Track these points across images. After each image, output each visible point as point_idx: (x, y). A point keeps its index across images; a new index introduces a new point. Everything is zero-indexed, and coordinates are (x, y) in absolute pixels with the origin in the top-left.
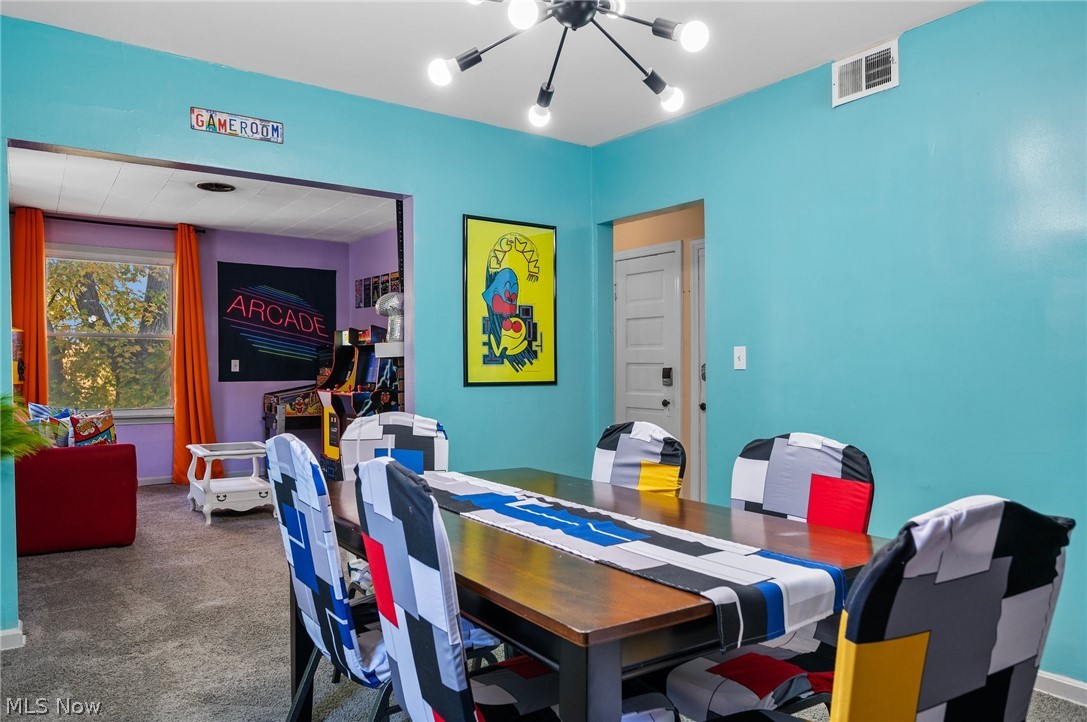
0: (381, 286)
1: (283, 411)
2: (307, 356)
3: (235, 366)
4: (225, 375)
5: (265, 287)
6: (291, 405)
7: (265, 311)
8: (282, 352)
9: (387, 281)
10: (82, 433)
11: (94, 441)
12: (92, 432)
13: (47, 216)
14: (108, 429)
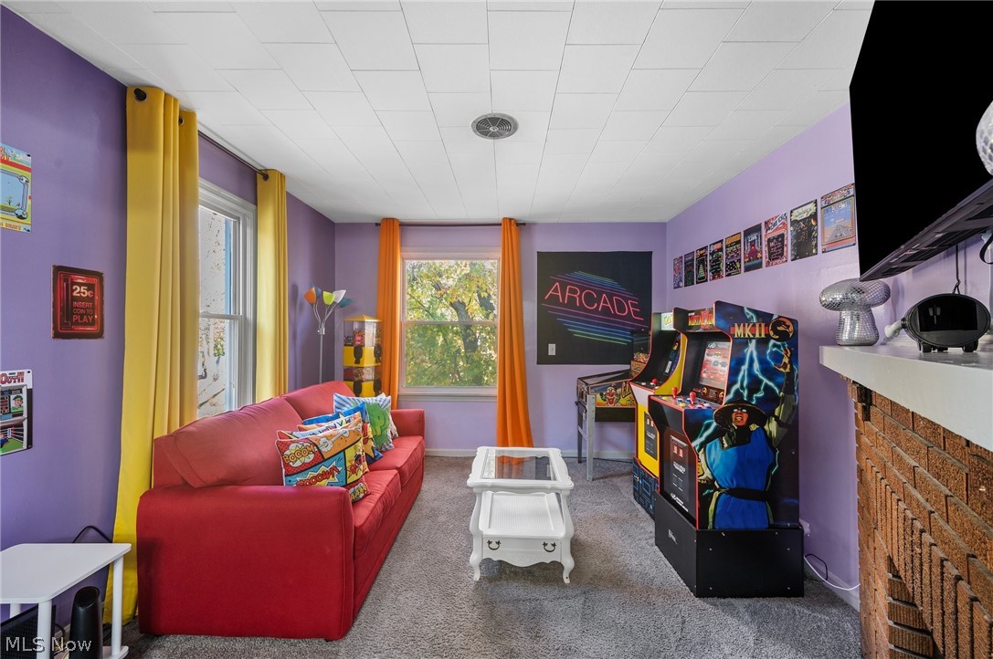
0: (709, 258)
1: (594, 400)
2: (621, 340)
3: (552, 350)
4: (543, 359)
5: (581, 273)
6: (601, 395)
7: (580, 297)
8: (597, 335)
9: (721, 250)
10: (291, 464)
11: (310, 474)
12: (307, 460)
13: (404, 225)
14: (344, 450)
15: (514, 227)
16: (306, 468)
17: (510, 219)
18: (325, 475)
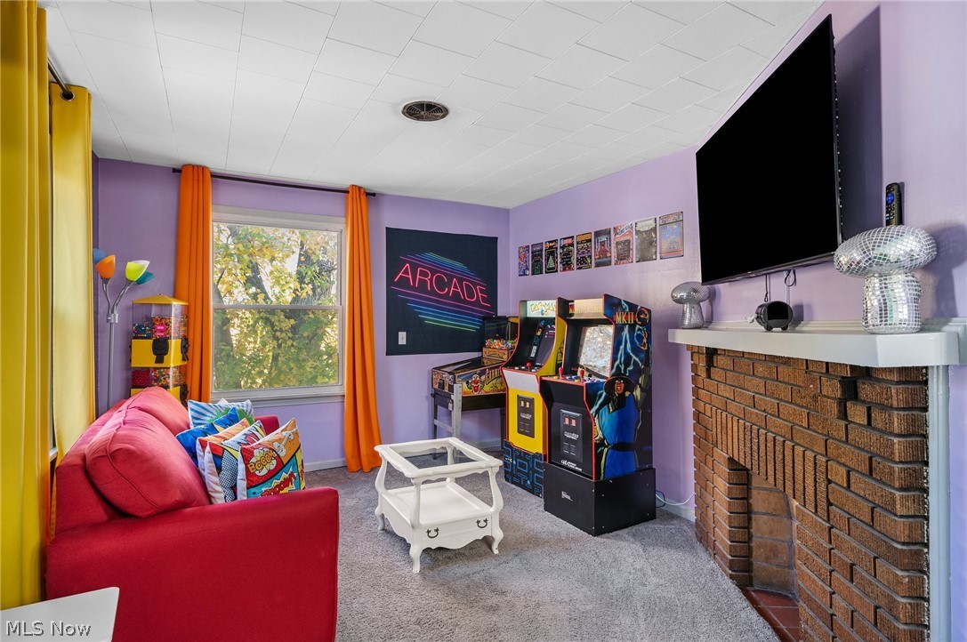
0: (559, 251)
1: (460, 390)
2: (470, 327)
3: (402, 338)
4: (393, 349)
5: (432, 255)
6: (467, 383)
7: (431, 280)
8: (447, 322)
9: (572, 245)
10: (257, 473)
11: (275, 482)
12: (272, 467)
13: (216, 176)
14: (294, 454)
15: (363, 197)
16: (271, 475)
17: (360, 188)
18: (286, 483)
